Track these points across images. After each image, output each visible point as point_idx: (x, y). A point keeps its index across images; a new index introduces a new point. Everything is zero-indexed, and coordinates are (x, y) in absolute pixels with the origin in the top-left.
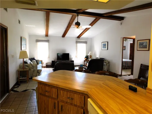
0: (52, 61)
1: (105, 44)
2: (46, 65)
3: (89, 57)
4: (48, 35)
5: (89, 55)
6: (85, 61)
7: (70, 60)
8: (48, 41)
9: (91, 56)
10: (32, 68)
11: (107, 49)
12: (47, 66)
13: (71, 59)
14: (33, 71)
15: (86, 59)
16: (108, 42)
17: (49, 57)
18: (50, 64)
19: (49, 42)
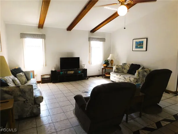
0: (52, 71)
1: (140, 42)
2: (42, 79)
3: (109, 62)
4: (44, 26)
5: (109, 58)
6: (103, 69)
7: (80, 68)
8: (43, 36)
9: (112, 60)
10: (20, 96)
11: (146, 50)
12: (44, 81)
13: (82, 66)
14: (24, 101)
15: (105, 65)
16: (147, 39)
17: (46, 65)
18: (48, 76)
19: (45, 39)
